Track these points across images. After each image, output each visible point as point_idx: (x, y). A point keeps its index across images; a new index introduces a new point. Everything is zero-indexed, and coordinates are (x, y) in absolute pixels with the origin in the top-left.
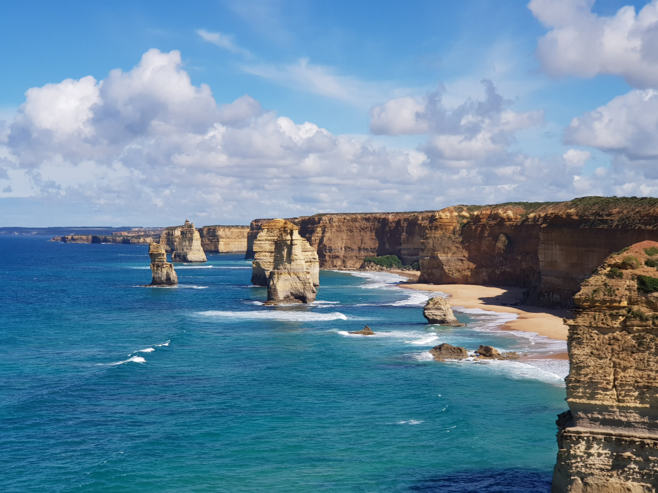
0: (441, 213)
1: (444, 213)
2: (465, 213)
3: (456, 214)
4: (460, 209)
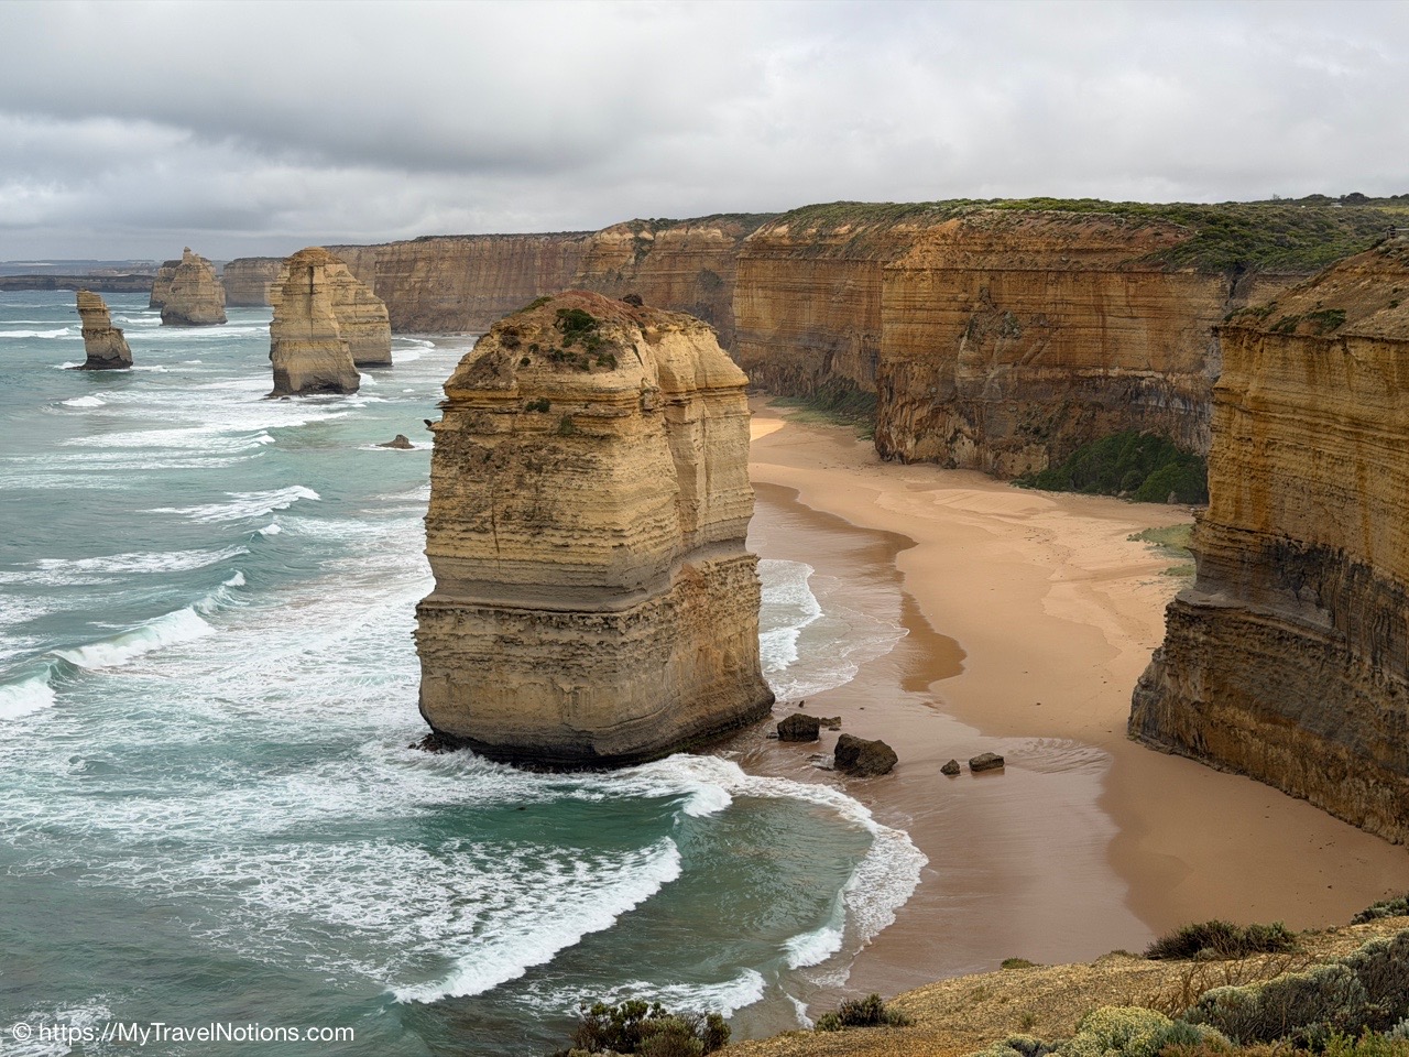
0: (605, 235)
1: (609, 234)
2: (646, 235)
3: (631, 236)
4: (637, 226)
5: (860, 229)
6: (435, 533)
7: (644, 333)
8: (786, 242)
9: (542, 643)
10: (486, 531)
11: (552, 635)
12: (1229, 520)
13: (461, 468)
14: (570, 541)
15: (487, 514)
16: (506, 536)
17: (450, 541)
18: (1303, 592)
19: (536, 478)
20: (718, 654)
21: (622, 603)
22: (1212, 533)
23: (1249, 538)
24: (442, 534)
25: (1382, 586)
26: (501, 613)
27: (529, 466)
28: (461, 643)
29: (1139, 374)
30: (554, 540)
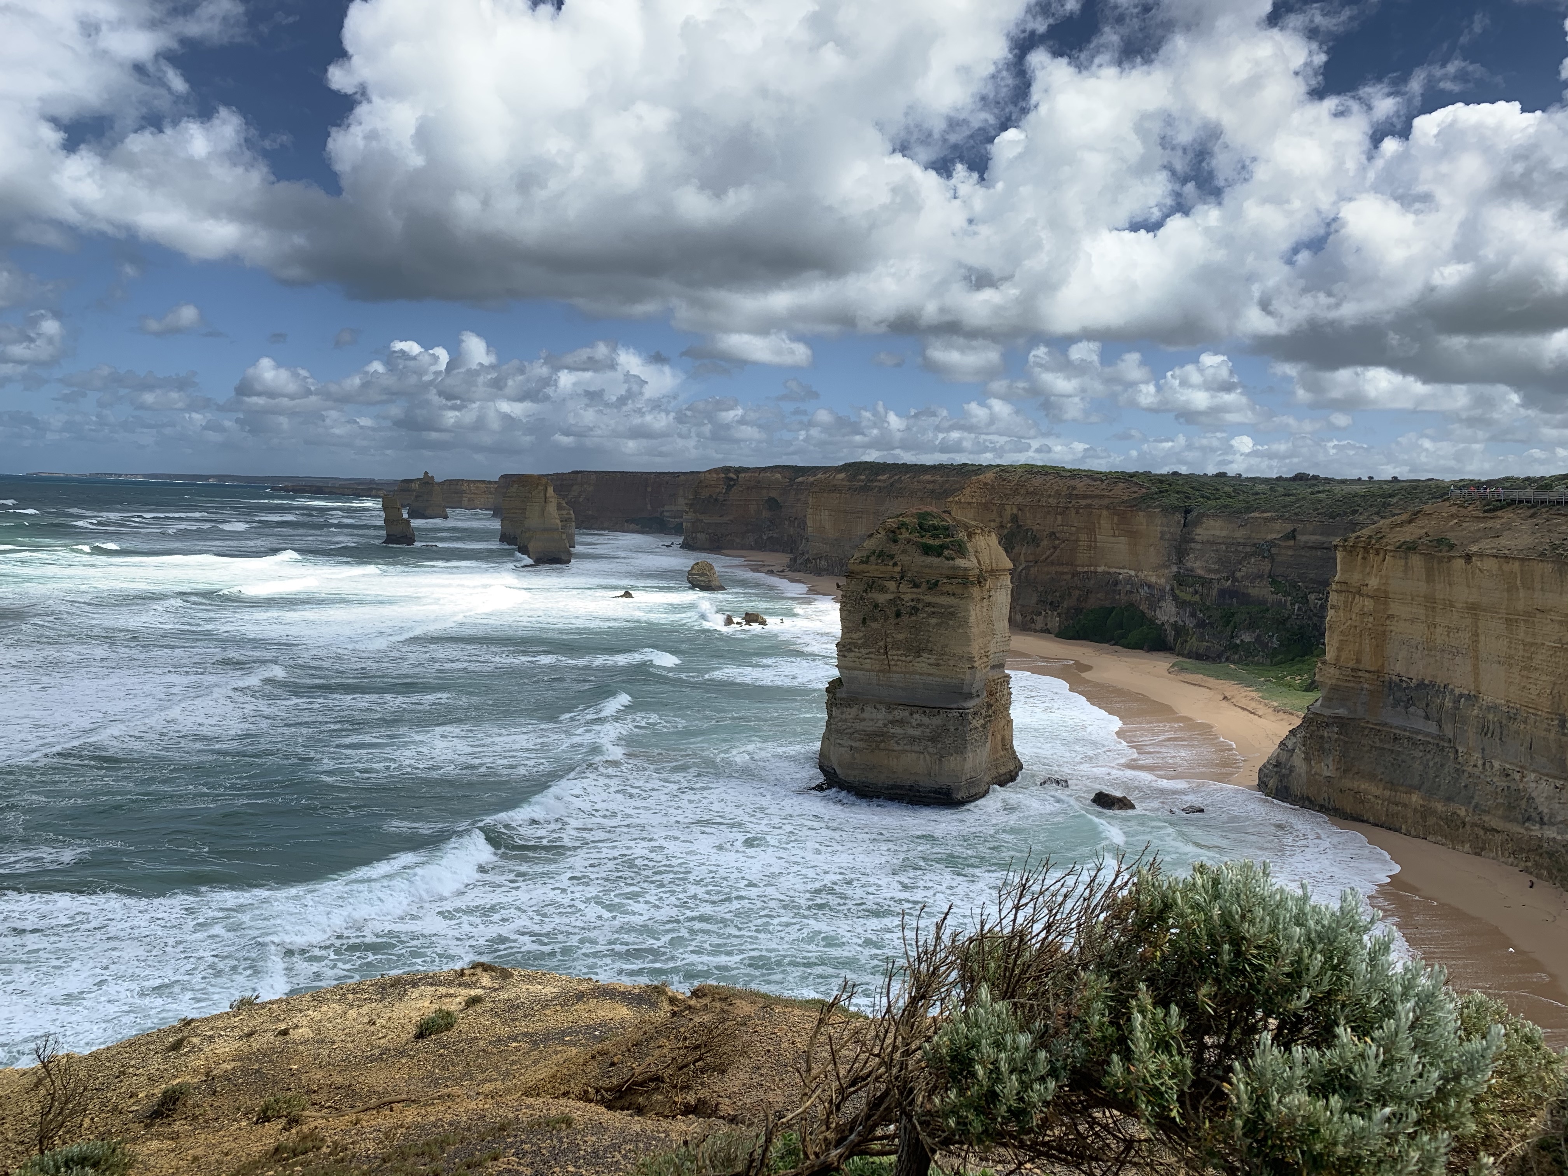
0: (708, 474)
1: (711, 473)
3: (723, 476)
4: (727, 470)
5: (896, 477)
6: (846, 654)
8: (845, 483)
9: (919, 725)
10: (882, 654)
11: (926, 720)
12: (1351, 664)
15: (881, 644)
16: (896, 658)
17: (856, 660)
18: (1412, 709)
20: (999, 737)
21: (970, 704)
22: (1337, 672)
23: (1367, 675)
24: (852, 654)
25: (1494, 708)
26: (890, 706)
28: (863, 723)
29: (1118, 571)
30: (929, 661)
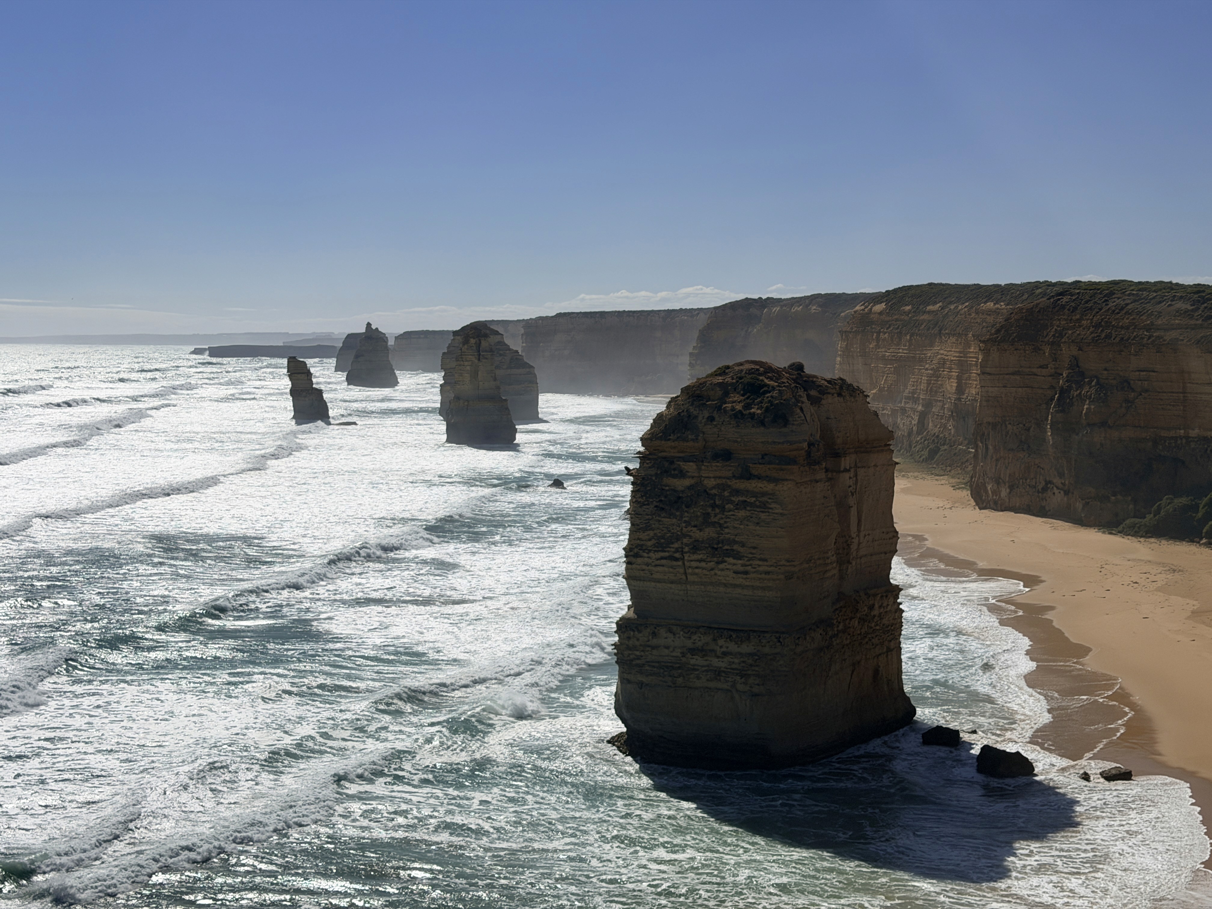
0: (720, 311)
1: (724, 310)
3: (743, 312)
4: (746, 304)
6: (633, 560)
7: (809, 397)
8: (884, 317)
9: (725, 654)
10: (677, 559)
13: (656, 506)
14: (749, 568)
15: (676, 545)
16: (694, 564)
17: (644, 567)
19: (719, 516)
24: (639, 560)
26: (689, 630)
27: (714, 506)
30: (735, 567)
